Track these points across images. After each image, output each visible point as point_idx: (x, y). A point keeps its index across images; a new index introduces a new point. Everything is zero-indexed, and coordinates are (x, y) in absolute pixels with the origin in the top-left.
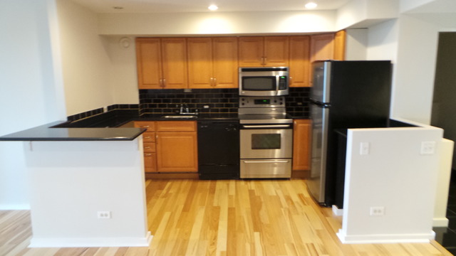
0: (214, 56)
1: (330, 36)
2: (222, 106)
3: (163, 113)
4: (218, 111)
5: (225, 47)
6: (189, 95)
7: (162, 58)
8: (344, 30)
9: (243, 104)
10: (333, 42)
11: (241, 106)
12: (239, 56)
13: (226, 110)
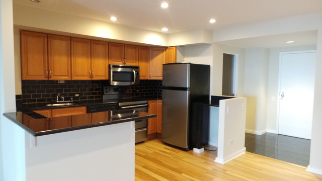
0: (91, 55)
1: (163, 49)
2: (89, 94)
3: (46, 102)
4: (86, 99)
5: (100, 49)
6: (62, 86)
7: (47, 53)
8: (176, 46)
9: (107, 92)
10: (165, 52)
11: (105, 93)
12: (109, 56)
13: (92, 97)
